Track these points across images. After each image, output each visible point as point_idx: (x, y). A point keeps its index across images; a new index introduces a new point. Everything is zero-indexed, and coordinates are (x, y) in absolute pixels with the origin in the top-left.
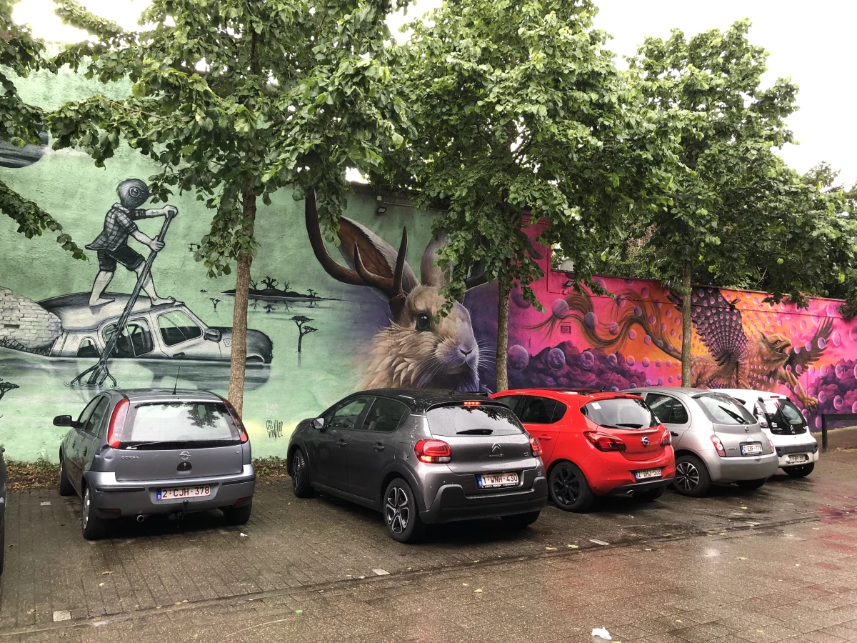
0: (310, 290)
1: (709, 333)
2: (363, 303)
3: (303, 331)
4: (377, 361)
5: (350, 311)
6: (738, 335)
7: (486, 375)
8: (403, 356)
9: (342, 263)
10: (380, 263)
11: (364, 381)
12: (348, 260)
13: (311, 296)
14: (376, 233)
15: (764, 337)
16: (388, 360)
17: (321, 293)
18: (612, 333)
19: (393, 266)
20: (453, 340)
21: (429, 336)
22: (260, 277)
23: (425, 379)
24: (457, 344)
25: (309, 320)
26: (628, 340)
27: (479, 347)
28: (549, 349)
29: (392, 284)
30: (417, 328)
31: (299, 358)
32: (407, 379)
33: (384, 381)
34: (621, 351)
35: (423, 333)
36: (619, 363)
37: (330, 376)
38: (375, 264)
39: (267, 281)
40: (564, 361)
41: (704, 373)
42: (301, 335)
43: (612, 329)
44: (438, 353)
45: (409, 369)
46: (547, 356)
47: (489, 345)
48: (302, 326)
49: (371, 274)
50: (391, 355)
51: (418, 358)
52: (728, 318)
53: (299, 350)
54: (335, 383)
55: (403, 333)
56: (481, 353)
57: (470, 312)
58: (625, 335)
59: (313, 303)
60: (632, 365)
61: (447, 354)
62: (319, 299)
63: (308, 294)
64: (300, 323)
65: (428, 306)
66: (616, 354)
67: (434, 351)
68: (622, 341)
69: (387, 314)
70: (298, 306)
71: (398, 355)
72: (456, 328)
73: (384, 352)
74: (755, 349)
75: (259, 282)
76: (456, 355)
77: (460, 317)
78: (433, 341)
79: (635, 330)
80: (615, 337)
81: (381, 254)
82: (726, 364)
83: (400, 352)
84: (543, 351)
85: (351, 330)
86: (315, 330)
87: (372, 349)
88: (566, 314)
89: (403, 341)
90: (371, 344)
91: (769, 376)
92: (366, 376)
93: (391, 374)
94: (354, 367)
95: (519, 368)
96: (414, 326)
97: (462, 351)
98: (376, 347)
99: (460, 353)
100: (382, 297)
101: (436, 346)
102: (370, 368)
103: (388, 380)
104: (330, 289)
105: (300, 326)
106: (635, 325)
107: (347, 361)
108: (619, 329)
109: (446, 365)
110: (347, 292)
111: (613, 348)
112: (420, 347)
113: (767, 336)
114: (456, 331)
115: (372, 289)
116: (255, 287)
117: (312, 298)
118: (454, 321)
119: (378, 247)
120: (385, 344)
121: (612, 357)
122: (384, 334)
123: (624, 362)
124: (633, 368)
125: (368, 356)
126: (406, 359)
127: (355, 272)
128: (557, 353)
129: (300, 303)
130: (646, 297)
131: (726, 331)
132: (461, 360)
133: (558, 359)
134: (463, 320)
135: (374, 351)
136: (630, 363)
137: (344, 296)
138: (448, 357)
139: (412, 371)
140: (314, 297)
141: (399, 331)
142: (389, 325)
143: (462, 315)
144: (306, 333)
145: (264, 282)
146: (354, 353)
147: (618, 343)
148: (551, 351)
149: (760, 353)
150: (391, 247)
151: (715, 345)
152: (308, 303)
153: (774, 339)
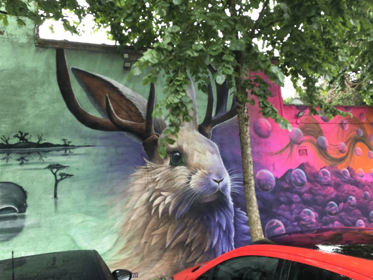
0: (64, 140)
2: (117, 147)
3: (59, 177)
4: (134, 198)
5: (105, 155)
7: (239, 199)
8: (160, 190)
9: (94, 113)
10: (131, 111)
11: (122, 218)
12: (100, 110)
13: (65, 145)
14: (126, 85)
16: (145, 196)
17: (75, 142)
18: (341, 151)
19: (143, 113)
20: (206, 172)
21: (182, 170)
22: (11, 132)
23: (183, 210)
24: (210, 174)
25: (64, 167)
26: (355, 154)
27: (230, 175)
28: (290, 170)
29: (144, 128)
30: (171, 164)
31: (56, 204)
32: (165, 211)
33: (143, 216)
34: (351, 166)
35: (178, 168)
36: (351, 176)
37: (89, 218)
38: (126, 112)
39: (20, 135)
40: (305, 179)
42: (57, 182)
43: (341, 149)
44: (192, 184)
45: (166, 202)
46: (290, 176)
47: (238, 172)
48: (58, 173)
49: (124, 121)
50: (148, 190)
51: (174, 190)
53: (55, 196)
54: (94, 224)
55: (158, 170)
56: (233, 180)
57: (218, 145)
58: (352, 152)
59: (68, 151)
60: (362, 176)
61: (201, 184)
62: (74, 147)
63: (62, 143)
64: (55, 170)
65: (180, 144)
66: (348, 168)
67: (189, 182)
68: (351, 158)
69: (142, 155)
70: (52, 155)
71: (155, 191)
72: (207, 160)
73: (141, 189)
75: (11, 137)
76: (209, 184)
77: (209, 151)
78: (187, 174)
79: (359, 148)
80: (344, 155)
81: (132, 103)
83: (157, 187)
84: (286, 173)
85: (107, 172)
86: (71, 176)
87: (129, 188)
88: (301, 140)
89: (158, 177)
90: (128, 183)
92: (125, 214)
93: (149, 208)
94: (112, 206)
95: (267, 190)
96: (168, 162)
97: (215, 181)
98: (133, 185)
99: (213, 182)
100: (135, 140)
101: (190, 178)
102: (128, 206)
103: (147, 215)
104: (84, 137)
105: (55, 174)
106: (359, 144)
107: (105, 201)
108: (346, 148)
109: (201, 194)
110: (102, 138)
111: (344, 164)
112: (176, 180)
114: (207, 163)
115: (125, 133)
116: (7, 141)
117: (66, 147)
118: (205, 154)
119: (128, 97)
120: (141, 181)
121: (344, 172)
122: (139, 172)
123: (355, 174)
124: (363, 179)
125: (125, 195)
126: (163, 193)
127: (108, 120)
128: (298, 173)
129: (55, 152)
130: (364, 120)
132: (215, 188)
133: (300, 178)
134: (212, 153)
135: (131, 190)
136: (360, 174)
137: (98, 143)
138: (203, 187)
139: (169, 204)
140: (68, 146)
141: (154, 169)
142: (144, 163)
143: (211, 148)
144: (62, 179)
145: (16, 136)
146: (112, 193)
147: (348, 159)
148: (293, 172)
150: (141, 96)
152: (63, 152)
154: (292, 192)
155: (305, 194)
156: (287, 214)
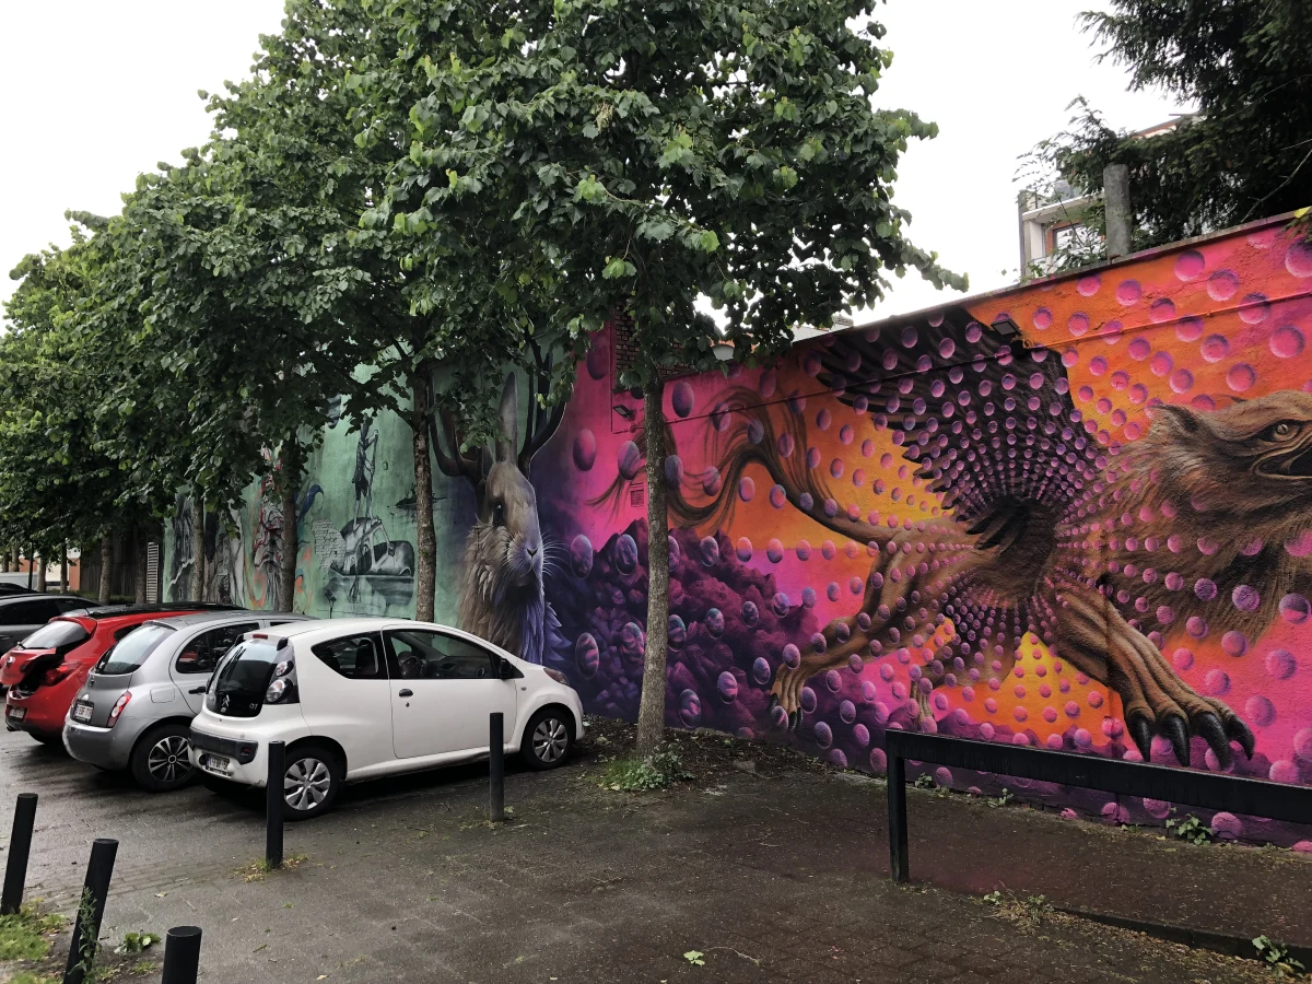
1: (945, 452)
2: (459, 498)
4: (468, 570)
6: (1056, 438)
7: (552, 587)
11: (461, 596)
15: (1190, 423)
16: (475, 569)
18: (708, 491)
20: (522, 536)
21: (503, 532)
23: (500, 593)
24: (525, 540)
26: (739, 500)
27: (544, 543)
30: (494, 522)
32: (488, 593)
33: (472, 596)
34: (724, 529)
35: (499, 529)
36: (720, 556)
40: (636, 559)
41: (931, 575)
43: (707, 484)
44: (509, 556)
45: (489, 580)
46: (614, 550)
47: (553, 538)
50: (477, 561)
51: (495, 564)
52: (1009, 386)
55: (485, 531)
60: (748, 558)
61: (516, 557)
65: (502, 490)
66: (716, 537)
67: (507, 552)
71: (481, 562)
72: (524, 517)
73: (473, 558)
74: (1141, 476)
76: (524, 557)
77: (527, 500)
78: (506, 538)
79: (753, 479)
82: (1009, 540)
83: (483, 558)
84: (610, 541)
87: (465, 555)
88: (635, 467)
89: (484, 542)
90: (465, 548)
91: (1226, 579)
92: (462, 590)
93: (477, 587)
95: (582, 575)
96: (491, 520)
97: (529, 552)
98: (468, 552)
99: (527, 554)
101: (508, 546)
102: (464, 580)
103: (475, 595)
106: (751, 467)
108: (719, 482)
109: (516, 573)
112: (497, 548)
113: (1207, 416)
114: (524, 522)
118: (522, 506)
120: (473, 548)
121: (708, 544)
123: (731, 553)
124: (749, 566)
126: (487, 567)
127: (454, 461)
128: (626, 543)
130: (769, 393)
131: (1003, 433)
132: (528, 564)
133: (627, 554)
134: (529, 504)
135: (466, 558)
136: (744, 554)
137: (448, 493)
138: (518, 561)
139: (491, 583)
141: (482, 530)
143: (528, 496)
148: (618, 540)
149: (1170, 489)
151: (966, 485)
153: (1254, 422)
154: (614, 584)
155: (633, 591)
156: (603, 626)
